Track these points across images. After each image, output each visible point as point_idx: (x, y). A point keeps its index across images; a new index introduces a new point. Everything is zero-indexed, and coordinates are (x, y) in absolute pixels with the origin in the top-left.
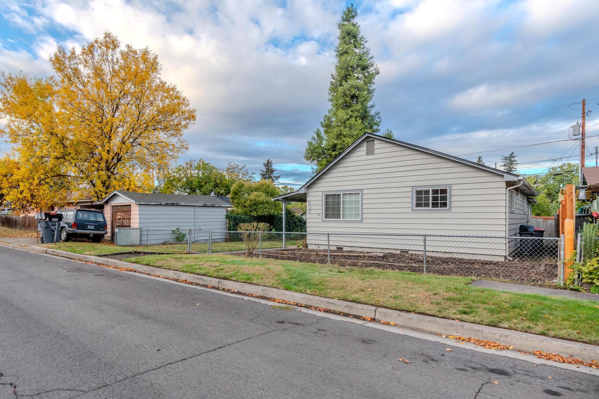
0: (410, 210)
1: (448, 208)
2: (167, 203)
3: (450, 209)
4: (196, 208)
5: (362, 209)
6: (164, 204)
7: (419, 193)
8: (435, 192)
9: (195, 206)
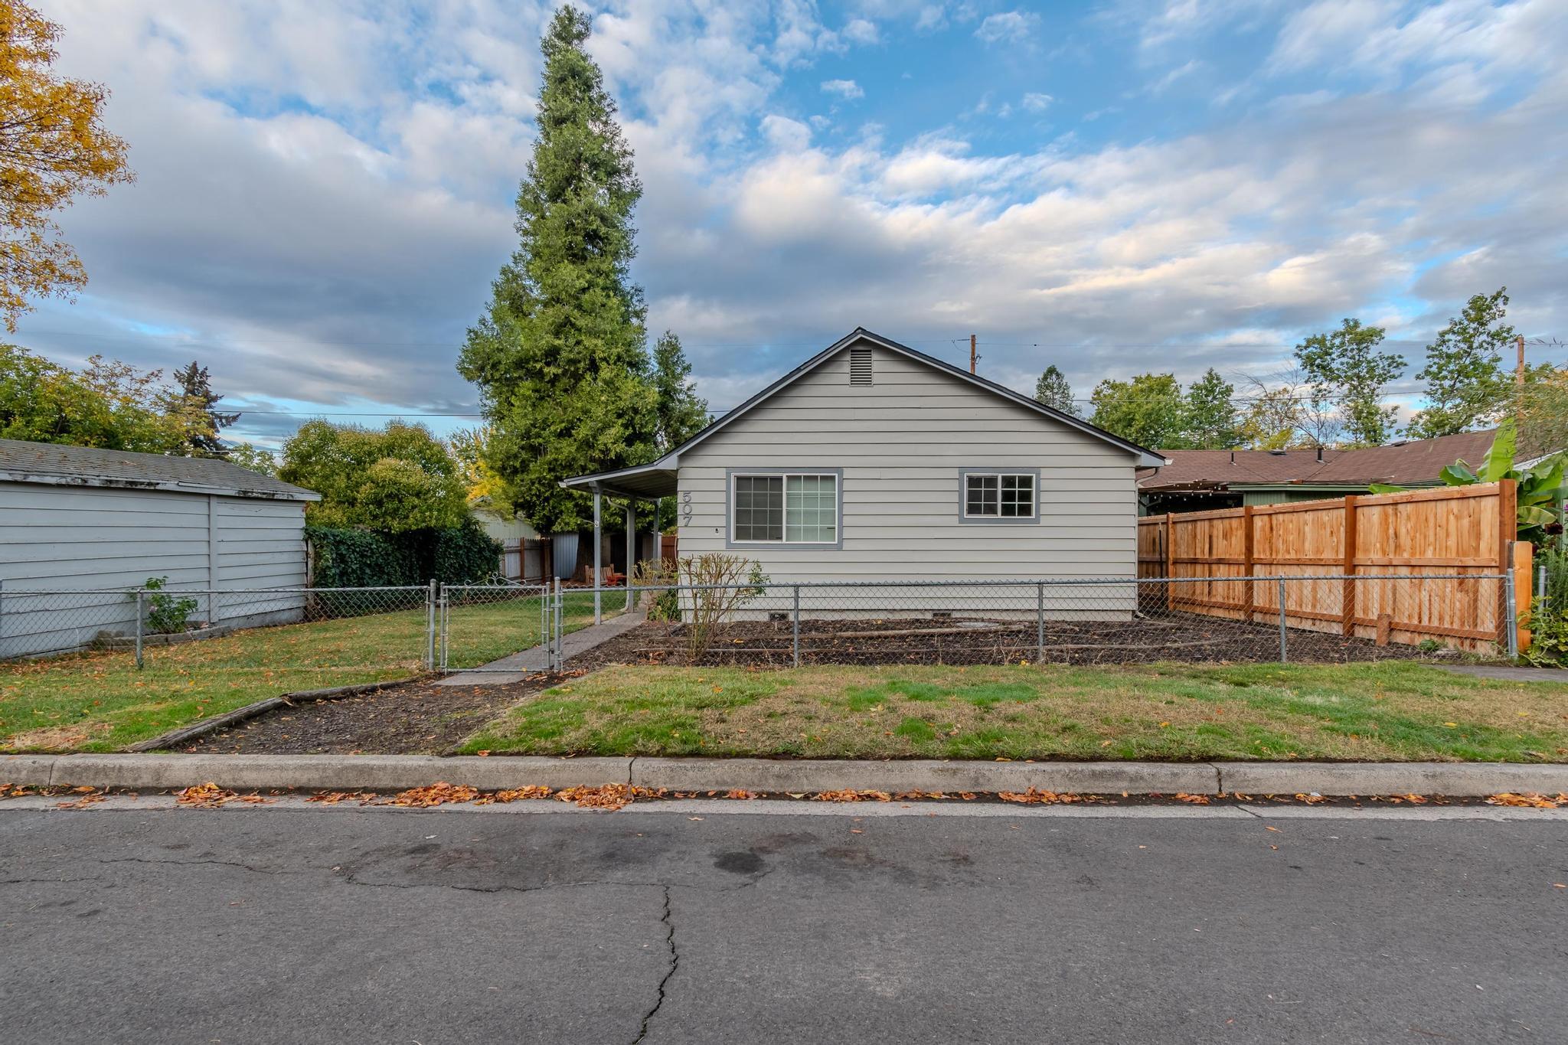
0: (955, 520)
1: (1033, 517)
2: (111, 482)
3: (1037, 520)
4: (214, 502)
5: (841, 515)
6: (97, 483)
7: (974, 482)
8: (1009, 481)
9: (209, 496)
